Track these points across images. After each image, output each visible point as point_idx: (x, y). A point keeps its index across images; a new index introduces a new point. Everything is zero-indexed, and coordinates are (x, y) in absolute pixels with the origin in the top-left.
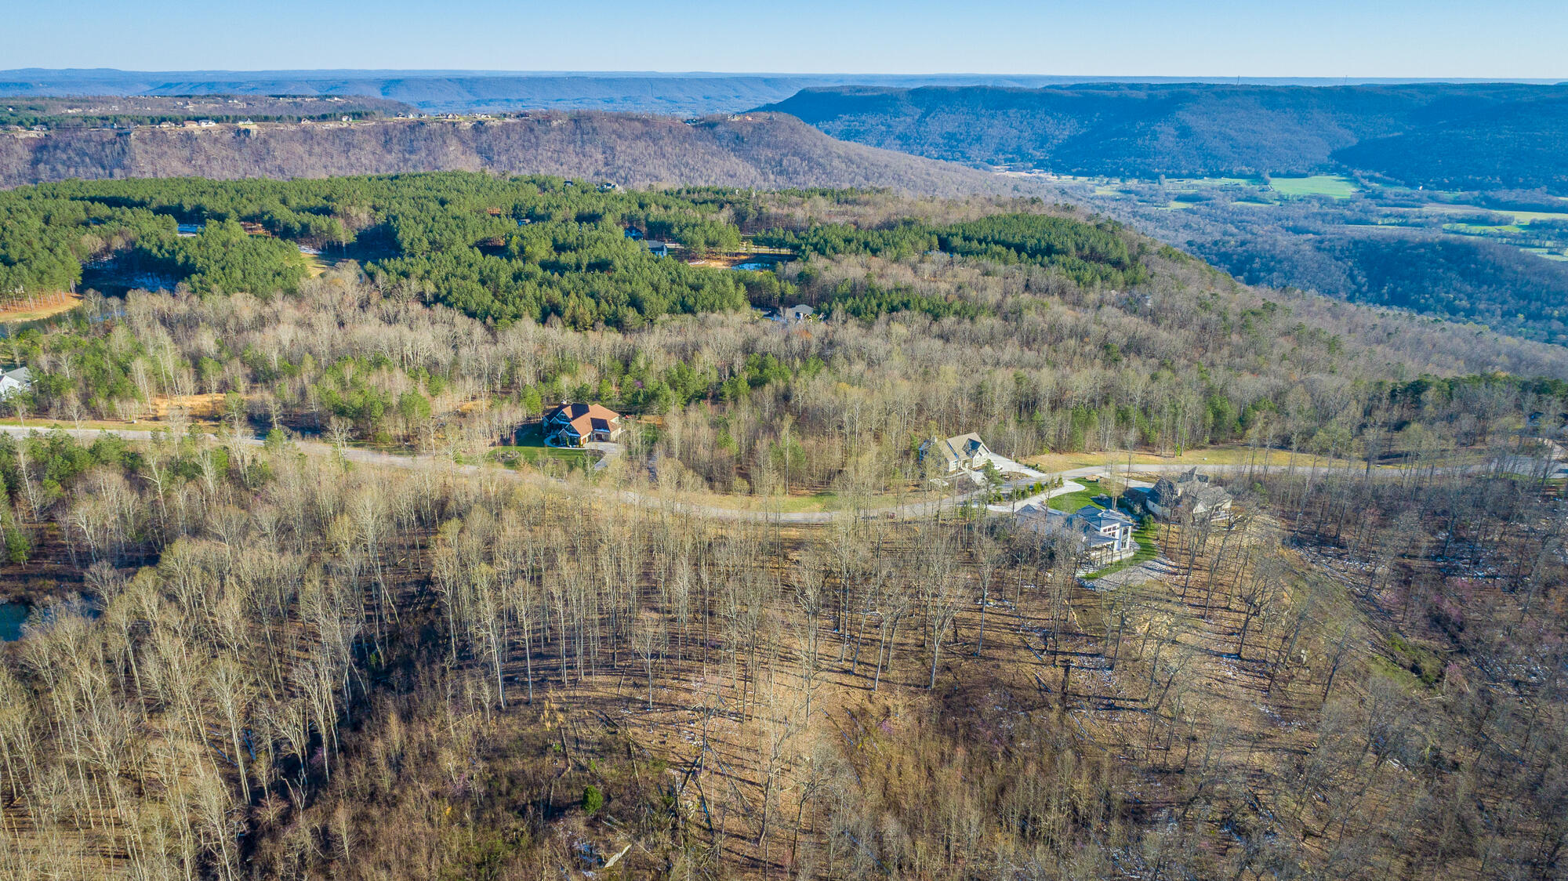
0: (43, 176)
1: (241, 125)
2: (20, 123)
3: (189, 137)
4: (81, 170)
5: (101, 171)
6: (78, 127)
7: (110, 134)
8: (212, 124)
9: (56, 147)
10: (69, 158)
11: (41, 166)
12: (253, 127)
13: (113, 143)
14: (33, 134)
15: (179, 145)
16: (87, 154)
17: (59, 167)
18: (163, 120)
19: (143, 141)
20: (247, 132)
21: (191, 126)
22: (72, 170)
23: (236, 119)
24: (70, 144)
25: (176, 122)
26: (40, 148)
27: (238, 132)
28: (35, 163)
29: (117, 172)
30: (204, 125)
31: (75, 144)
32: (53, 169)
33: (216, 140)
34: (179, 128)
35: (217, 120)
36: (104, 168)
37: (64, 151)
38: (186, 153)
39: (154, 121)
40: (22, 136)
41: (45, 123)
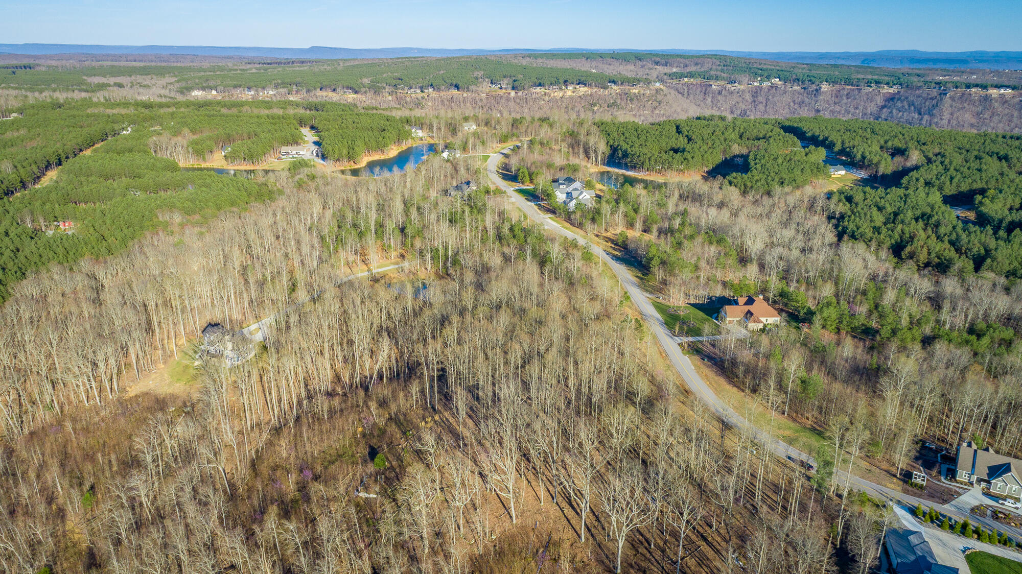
0: (883, 116)
2: (888, 84)
3: (987, 98)
4: (905, 114)
5: (916, 116)
6: (919, 88)
7: (935, 92)
8: (1009, 91)
9: (899, 99)
10: (903, 106)
11: (885, 110)
13: (932, 99)
14: (891, 90)
15: (977, 103)
16: (913, 105)
17: (895, 111)
18: (977, 86)
19: (952, 98)
21: (993, 92)
22: (901, 113)
24: (907, 98)
25: (984, 87)
26: (891, 99)
28: (883, 107)
29: (926, 117)
30: (1002, 91)
31: (911, 98)
32: (891, 112)
33: (1006, 102)
34: (983, 93)
35: (1013, 89)
36: (920, 113)
37: (902, 102)
38: (980, 109)
39: (968, 86)
40: (884, 91)
41: (901, 84)
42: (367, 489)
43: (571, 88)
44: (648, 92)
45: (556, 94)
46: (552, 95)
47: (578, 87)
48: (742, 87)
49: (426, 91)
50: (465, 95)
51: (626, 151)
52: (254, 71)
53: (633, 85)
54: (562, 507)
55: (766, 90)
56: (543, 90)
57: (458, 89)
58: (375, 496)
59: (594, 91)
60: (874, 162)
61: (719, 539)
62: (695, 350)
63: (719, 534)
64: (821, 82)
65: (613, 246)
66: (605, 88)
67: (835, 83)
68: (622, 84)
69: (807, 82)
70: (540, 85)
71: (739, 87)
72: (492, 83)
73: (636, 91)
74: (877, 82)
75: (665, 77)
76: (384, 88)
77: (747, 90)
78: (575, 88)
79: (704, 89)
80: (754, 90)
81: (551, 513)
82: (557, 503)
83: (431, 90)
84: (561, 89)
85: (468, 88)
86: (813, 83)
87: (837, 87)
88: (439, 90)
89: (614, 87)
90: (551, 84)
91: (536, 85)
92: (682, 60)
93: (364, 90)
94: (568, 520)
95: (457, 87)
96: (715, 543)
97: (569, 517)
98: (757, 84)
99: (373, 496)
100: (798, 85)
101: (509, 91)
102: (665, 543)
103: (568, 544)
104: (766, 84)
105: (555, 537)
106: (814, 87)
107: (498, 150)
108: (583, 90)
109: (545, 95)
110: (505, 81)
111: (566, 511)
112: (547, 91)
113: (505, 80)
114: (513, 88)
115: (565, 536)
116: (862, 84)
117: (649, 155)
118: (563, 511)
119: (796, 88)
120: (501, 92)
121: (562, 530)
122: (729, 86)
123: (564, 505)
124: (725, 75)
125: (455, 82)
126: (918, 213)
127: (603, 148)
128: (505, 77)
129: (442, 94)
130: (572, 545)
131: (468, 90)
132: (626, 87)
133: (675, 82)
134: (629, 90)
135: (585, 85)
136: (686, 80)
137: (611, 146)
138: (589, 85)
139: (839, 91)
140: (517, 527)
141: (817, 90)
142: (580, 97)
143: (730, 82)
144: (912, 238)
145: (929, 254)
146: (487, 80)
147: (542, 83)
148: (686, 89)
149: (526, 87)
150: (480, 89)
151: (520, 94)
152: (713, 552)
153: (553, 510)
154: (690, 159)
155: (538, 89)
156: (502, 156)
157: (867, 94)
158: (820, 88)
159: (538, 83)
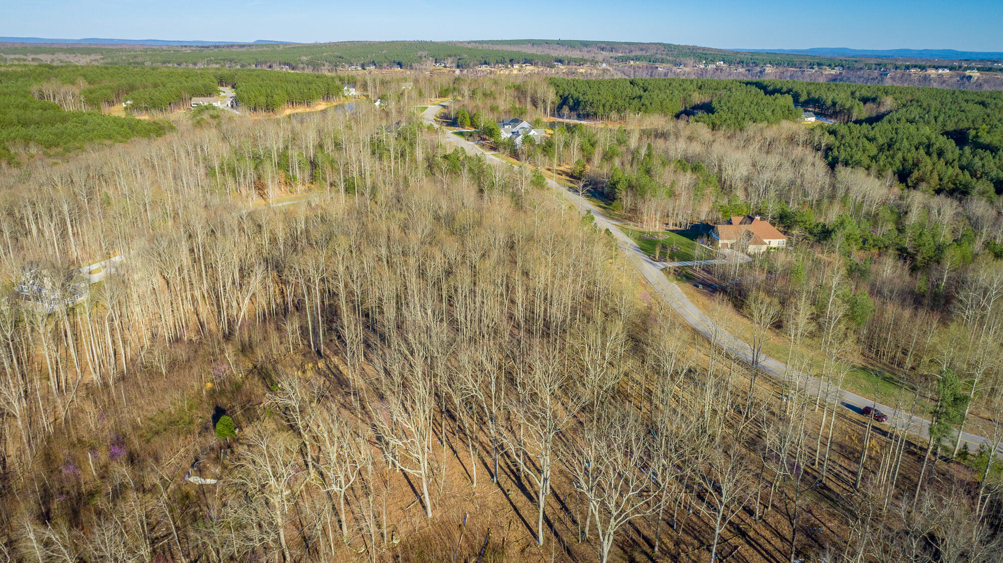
1: (968, 73)
2: (830, 66)
3: (926, 78)
6: (860, 69)
7: (876, 73)
8: (947, 71)
12: (975, 74)
13: (874, 79)
14: (833, 72)
18: (915, 66)
19: (893, 78)
20: (970, 77)
21: (932, 72)
23: (966, 69)
25: (923, 68)
26: (834, 79)
27: (963, 77)
30: (940, 71)
33: (944, 82)
34: (922, 73)
35: (950, 70)
39: (908, 68)
40: (827, 73)
41: (842, 66)
42: (201, 472)
43: (517, 67)
44: (595, 72)
45: (502, 72)
46: (498, 72)
47: (524, 65)
48: (687, 69)
49: (367, 68)
50: (408, 72)
51: (577, 99)
52: (189, 51)
53: (580, 65)
54: (506, 488)
55: (712, 72)
56: (489, 68)
57: (401, 67)
58: (213, 481)
59: (540, 69)
60: (847, 107)
61: (767, 534)
62: (684, 276)
63: (767, 524)
64: (765, 64)
65: (568, 178)
66: (552, 67)
67: (778, 64)
68: (569, 63)
69: (751, 65)
70: (485, 63)
71: (685, 69)
72: (436, 62)
73: (581, 70)
74: (819, 65)
75: (611, 60)
76: (324, 65)
77: (693, 72)
78: (522, 67)
79: (650, 71)
80: (700, 72)
81: (490, 498)
82: (498, 483)
83: (372, 68)
84: (507, 67)
85: (411, 66)
86: (757, 65)
87: (781, 69)
88: (381, 67)
89: (562, 67)
90: (497, 62)
91: (481, 64)
92: (626, 46)
93: (302, 66)
94: (515, 509)
95: (400, 64)
96: (761, 541)
97: (518, 505)
98: (702, 66)
99: (210, 481)
100: (743, 67)
101: (454, 69)
102: (677, 544)
103: (518, 548)
104: (711, 67)
105: (495, 538)
106: (758, 69)
107: (437, 102)
108: (529, 68)
109: (491, 73)
110: (450, 60)
111: (512, 494)
112: (493, 69)
113: (449, 58)
114: (458, 67)
115: (512, 536)
116: (805, 66)
117: (603, 101)
118: (507, 496)
119: (741, 70)
120: (446, 70)
121: (506, 527)
122: (675, 68)
123: (509, 485)
124: (671, 58)
125: (397, 60)
126: (916, 142)
127: (552, 96)
128: (450, 56)
129: (384, 71)
130: (523, 551)
131: (411, 67)
132: (573, 67)
133: (621, 65)
134: (576, 69)
135: (532, 64)
136: (632, 62)
137: (561, 96)
138: (536, 64)
139: (783, 73)
140: (433, 524)
141: (761, 72)
142: (526, 75)
143: (676, 65)
144: (916, 165)
145: (941, 180)
146: (431, 59)
147: (487, 61)
148: (632, 72)
149: (471, 64)
150: (424, 67)
151: (465, 72)
152: (759, 556)
153: (493, 495)
154: (649, 105)
155: (484, 67)
156: (441, 107)
157: (810, 76)
158: (764, 70)
159: (483, 61)
